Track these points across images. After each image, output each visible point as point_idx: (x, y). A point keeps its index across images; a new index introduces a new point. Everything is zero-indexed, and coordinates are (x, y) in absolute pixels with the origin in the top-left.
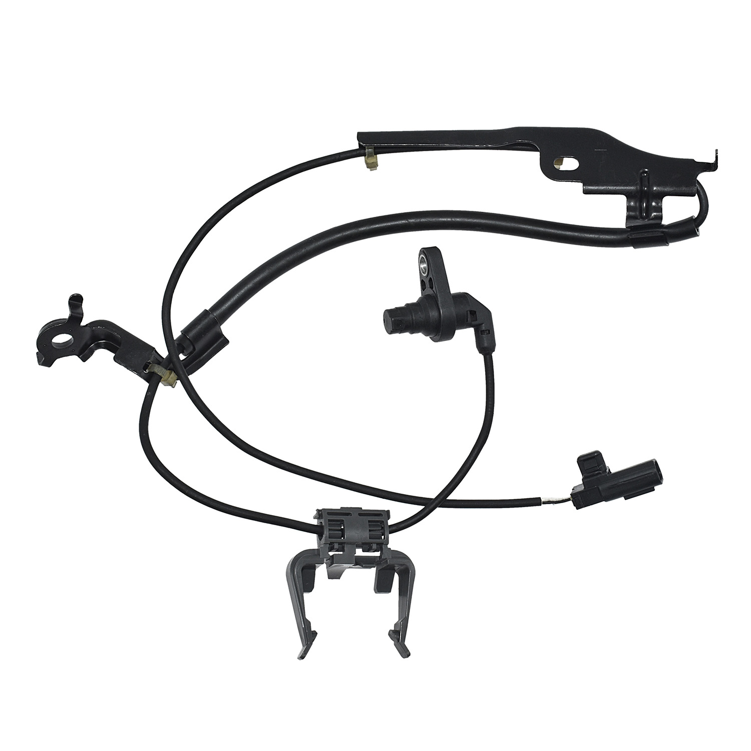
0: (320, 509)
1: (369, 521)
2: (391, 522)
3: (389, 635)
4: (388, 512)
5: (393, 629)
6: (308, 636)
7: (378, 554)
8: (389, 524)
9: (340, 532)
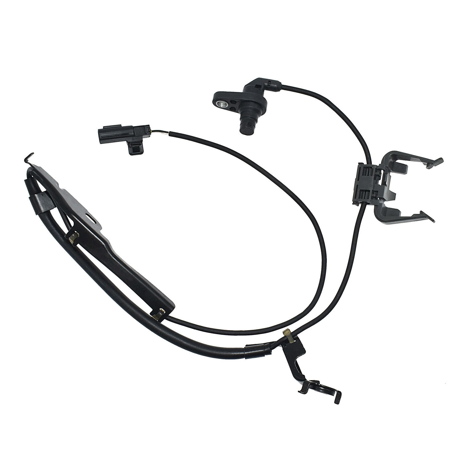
0: (352, 202)
1: (362, 175)
2: (365, 163)
3: (429, 169)
4: (359, 163)
5: (426, 166)
6: (422, 216)
7: (382, 171)
8: (366, 164)
9: (367, 192)
